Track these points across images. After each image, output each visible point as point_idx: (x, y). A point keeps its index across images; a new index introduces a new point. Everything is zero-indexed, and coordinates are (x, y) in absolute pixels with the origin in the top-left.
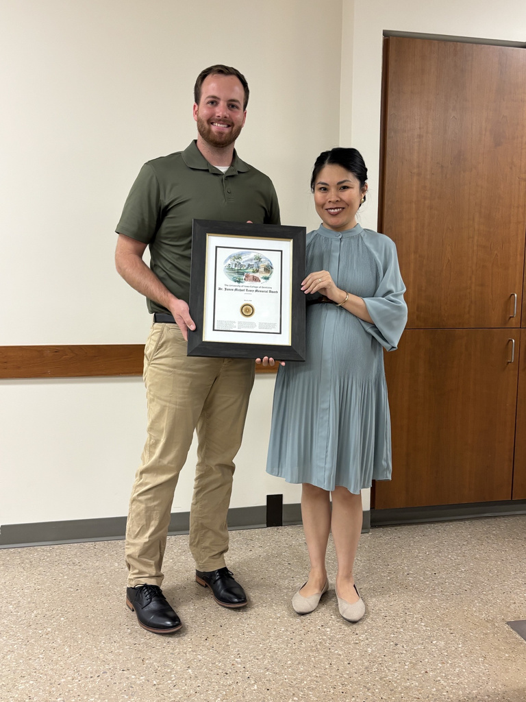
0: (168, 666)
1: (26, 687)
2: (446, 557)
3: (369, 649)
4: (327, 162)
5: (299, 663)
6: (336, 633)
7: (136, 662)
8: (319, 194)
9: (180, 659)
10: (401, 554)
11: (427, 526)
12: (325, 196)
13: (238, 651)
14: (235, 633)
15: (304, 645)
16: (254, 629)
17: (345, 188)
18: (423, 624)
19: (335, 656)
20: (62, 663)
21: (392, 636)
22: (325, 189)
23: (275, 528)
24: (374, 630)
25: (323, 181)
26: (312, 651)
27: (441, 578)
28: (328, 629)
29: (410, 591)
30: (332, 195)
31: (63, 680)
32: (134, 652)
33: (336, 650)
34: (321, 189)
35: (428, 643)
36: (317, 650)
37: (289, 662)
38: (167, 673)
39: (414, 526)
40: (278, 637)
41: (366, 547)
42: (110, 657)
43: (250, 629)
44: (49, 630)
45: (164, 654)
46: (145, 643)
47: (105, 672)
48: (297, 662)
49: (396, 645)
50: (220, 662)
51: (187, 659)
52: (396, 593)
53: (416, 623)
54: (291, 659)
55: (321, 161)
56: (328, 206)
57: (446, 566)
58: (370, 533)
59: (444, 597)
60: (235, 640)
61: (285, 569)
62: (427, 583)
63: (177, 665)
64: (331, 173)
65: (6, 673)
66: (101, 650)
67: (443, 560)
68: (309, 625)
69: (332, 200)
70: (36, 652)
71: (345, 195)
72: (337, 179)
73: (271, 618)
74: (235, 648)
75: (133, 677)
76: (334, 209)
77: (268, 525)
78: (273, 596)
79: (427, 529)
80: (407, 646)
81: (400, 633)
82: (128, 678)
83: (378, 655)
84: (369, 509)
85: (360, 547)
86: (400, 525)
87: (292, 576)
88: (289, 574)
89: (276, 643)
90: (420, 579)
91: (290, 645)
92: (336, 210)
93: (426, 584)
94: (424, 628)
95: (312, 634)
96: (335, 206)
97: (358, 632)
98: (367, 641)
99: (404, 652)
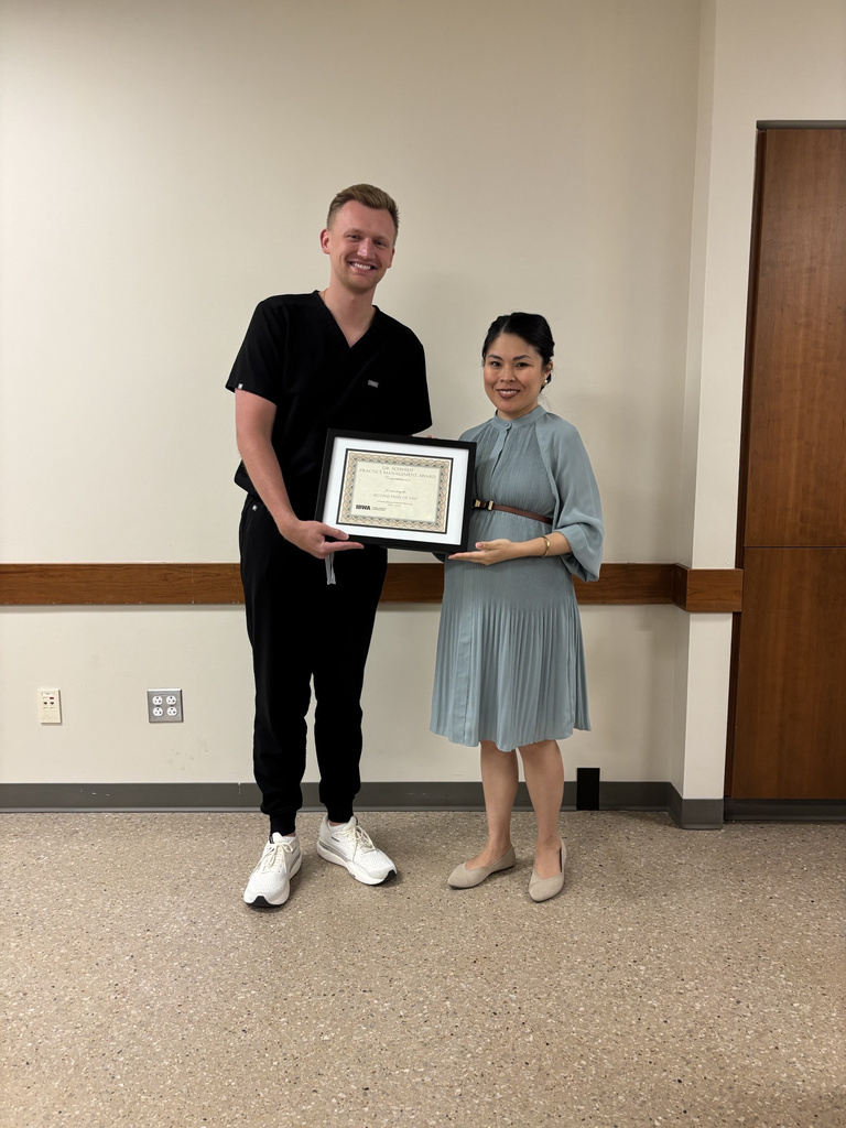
0: (421, 993)
1: (246, 997)
2: (833, 877)
3: (697, 1004)
4: (503, 329)
5: (595, 1012)
6: (653, 975)
7: (381, 982)
8: (489, 370)
9: (437, 985)
10: (763, 866)
11: (811, 826)
12: (497, 374)
13: (515, 983)
14: (514, 958)
15: (605, 987)
16: (540, 954)
17: (523, 365)
18: (783, 976)
19: (647, 1009)
20: (292, 971)
21: (735, 988)
22: (498, 364)
23: (588, 813)
24: (709, 977)
25: (496, 353)
26: (615, 996)
27: (820, 909)
28: (643, 968)
29: (770, 923)
30: (505, 373)
31: (290, 995)
32: (382, 968)
33: (650, 1000)
34: (492, 363)
35: (786, 1005)
36: (623, 997)
37: (582, 1009)
38: (419, 1002)
39: (790, 826)
40: (572, 969)
41: (714, 850)
42: (351, 971)
43: (534, 955)
44: (283, 925)
45: (418, 975)
46: (396, 957)
47: (342, 991)
48: (593, 1010)
49: (738, 1002)
50: (488, 996)
51: (446, 987)
52: (749, 925)
53: (773, 974)
54: (585, 1005)
55: (496, 328)
56: (500, 386)
57: (831, 891)
58: (723, 831)
59: (820, 939)
60: (513, 967)
61: (594, 873)
62: (799, 914)
63: (432, 993)
64: (507, 345)
65: (226, 976)
66: (341, 960)
67: (828, 881)
68: (616, 958)
69: (505, 379)
70: (264, 952)
71: (523, 374)
72: (513, 353)
73: (565, 941)
74: (511, 978)
75: (376, 1002)
76: (507, 390)
77: (579, 808)
78: (572, 910)
79: (810, 831)
80: (754, 1006)
81: (747, 984)
82: (369, 1002)
83: (709, 1014)
84: (722, 797)
85: (706, 850)
86: (768, 821)
87: (602, 883)
88: (598, 881)
89: (567, 979)
90: (787, 907)
91: (586, 984)
92: (509, 393)
93: (797, 917)
94: (784, 983)
95: (619, 972)
96: (509, 387)
97: (684, 977)
98: (696, 992)
99: (749, 1014)
